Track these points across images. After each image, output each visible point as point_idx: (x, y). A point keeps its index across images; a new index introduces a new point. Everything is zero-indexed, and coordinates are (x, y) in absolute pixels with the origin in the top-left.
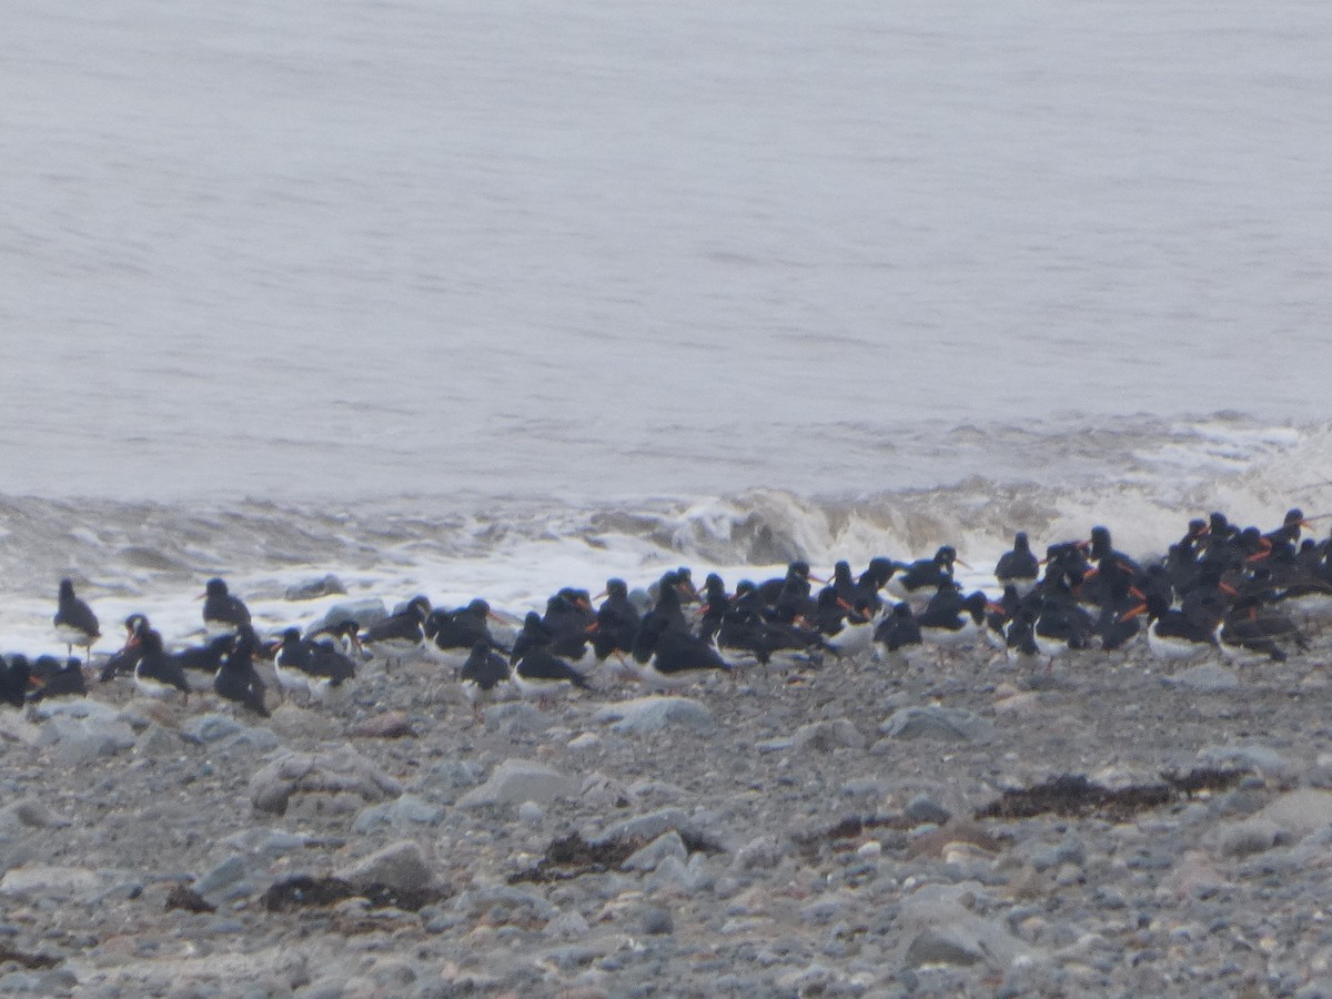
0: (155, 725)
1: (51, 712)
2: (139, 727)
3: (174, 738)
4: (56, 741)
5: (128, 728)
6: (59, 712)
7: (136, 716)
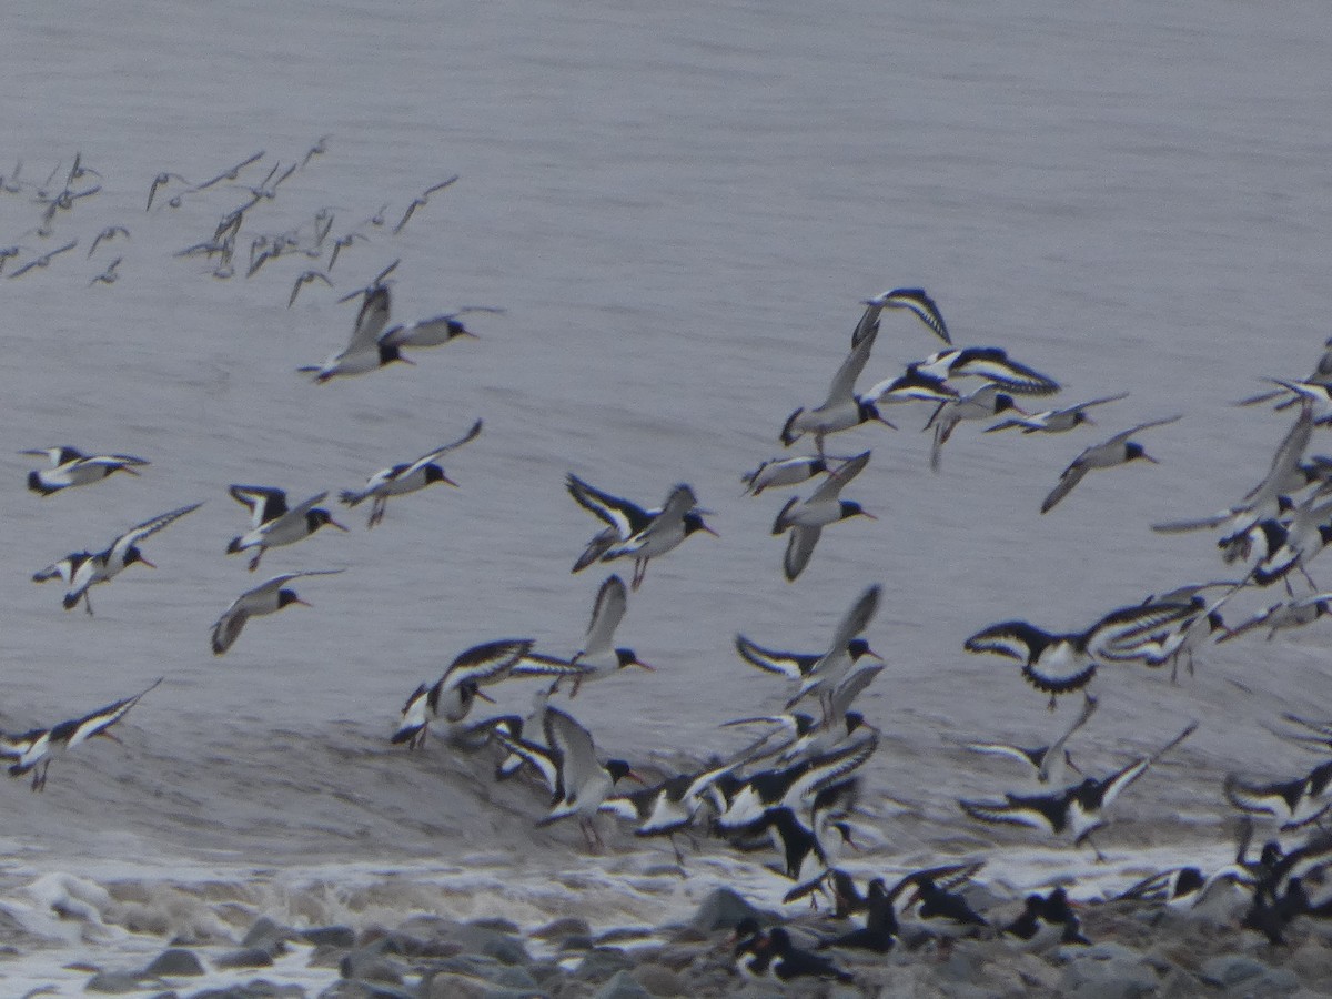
0: (1177, 968)
1: (1073, 956)
2: (1162, 970)
3: (1196, 981)
4: (1076, 986)
5: (1151, 970)
6: (1080, 956)
7: (1160, 959)
